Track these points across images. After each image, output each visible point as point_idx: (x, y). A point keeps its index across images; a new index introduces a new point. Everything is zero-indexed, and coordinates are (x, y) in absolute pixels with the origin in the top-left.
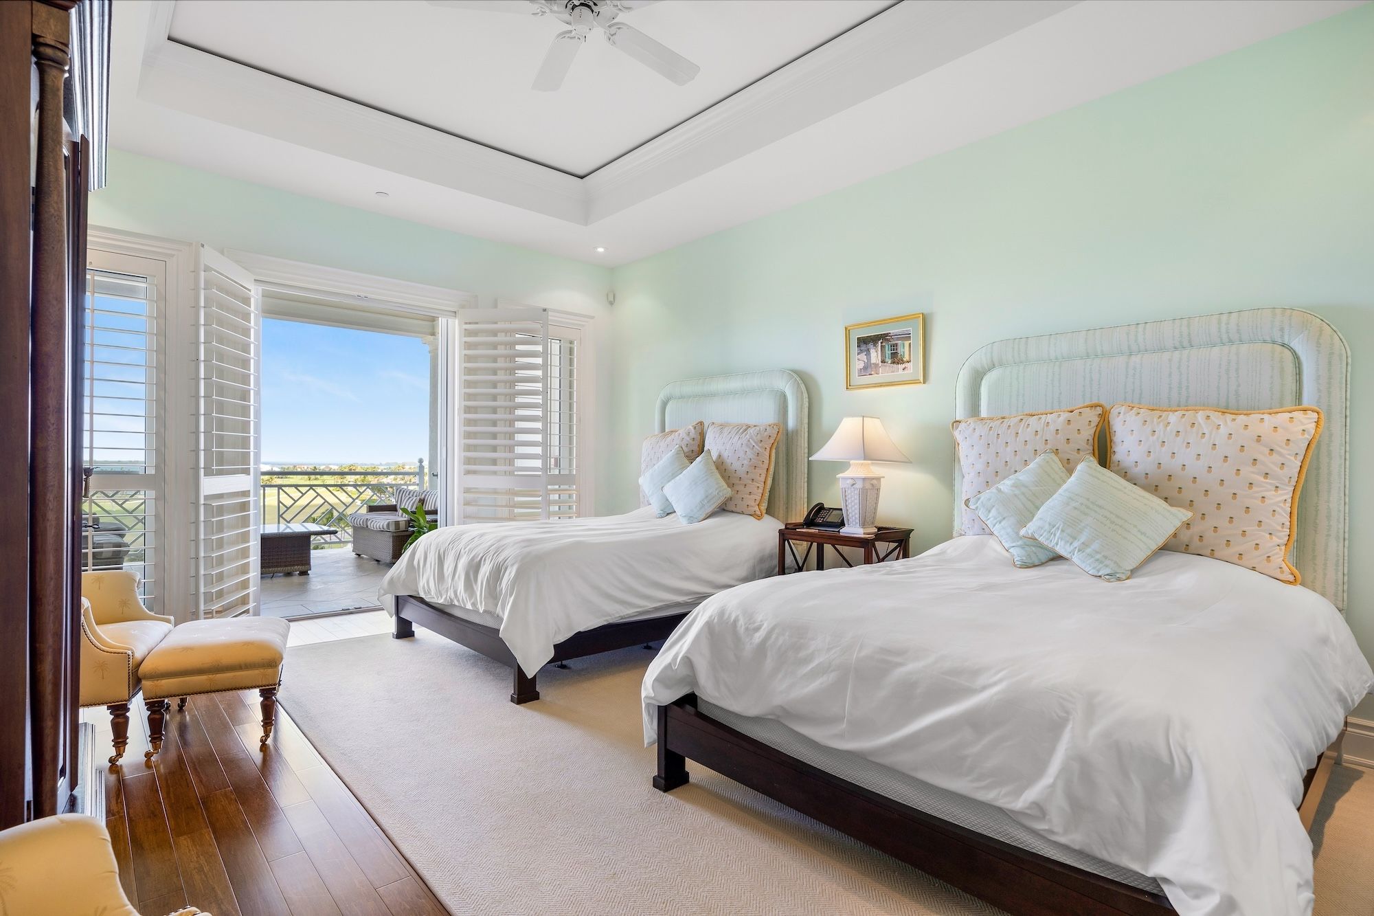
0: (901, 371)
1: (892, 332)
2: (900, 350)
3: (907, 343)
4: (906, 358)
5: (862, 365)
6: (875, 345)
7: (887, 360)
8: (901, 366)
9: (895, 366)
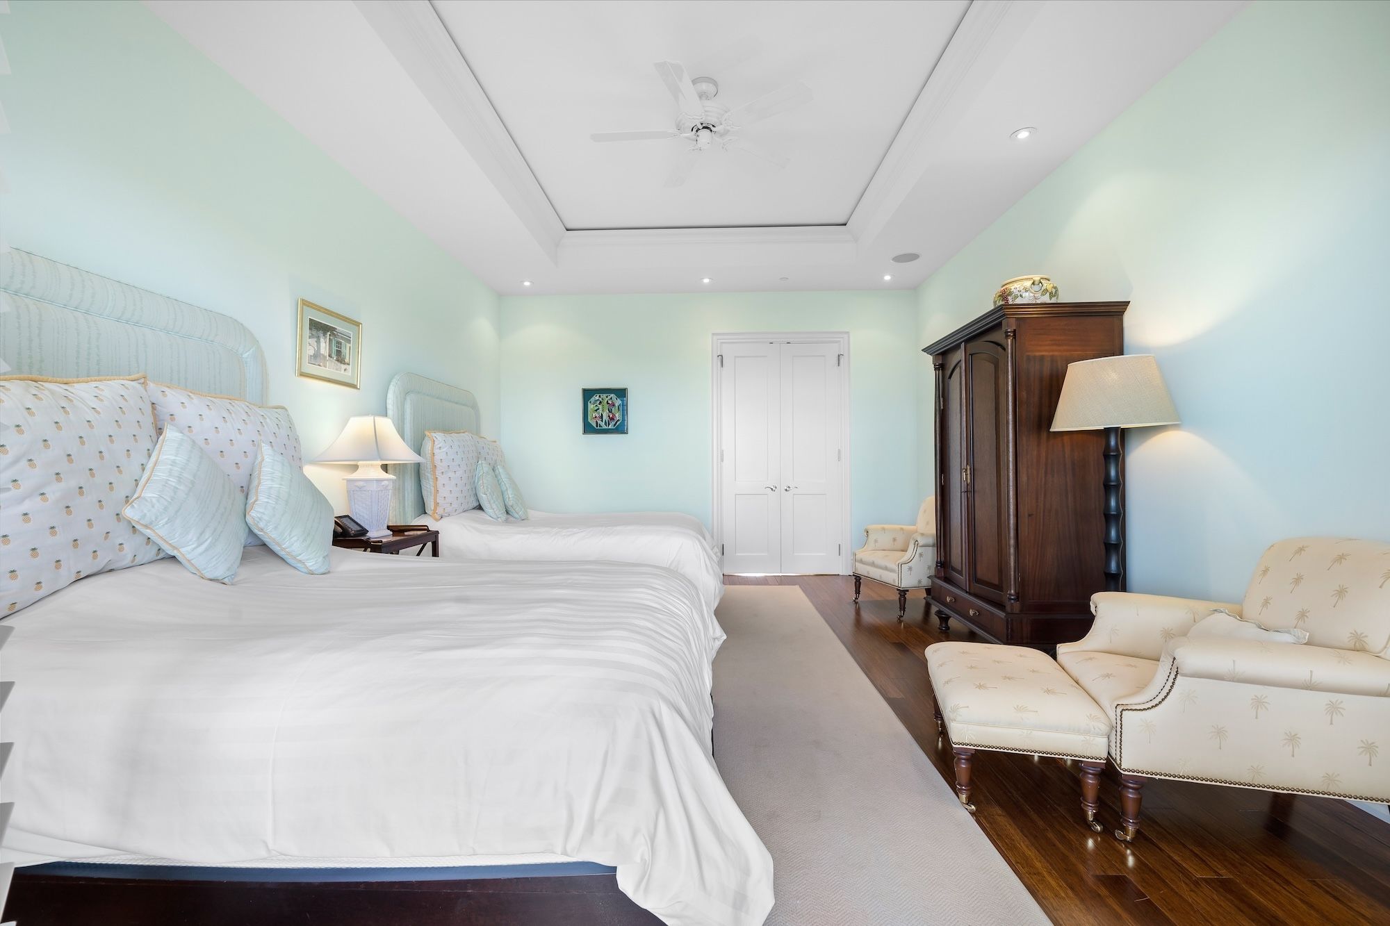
0: (342, 372)
1: (339, 328)
2: (343, 350)
3: (348, 345)
4: (347, 361)
5: (312, 352)
6: (325, 334)
7: (333, 355)
8: (343, 367)
9: (339, 364)
